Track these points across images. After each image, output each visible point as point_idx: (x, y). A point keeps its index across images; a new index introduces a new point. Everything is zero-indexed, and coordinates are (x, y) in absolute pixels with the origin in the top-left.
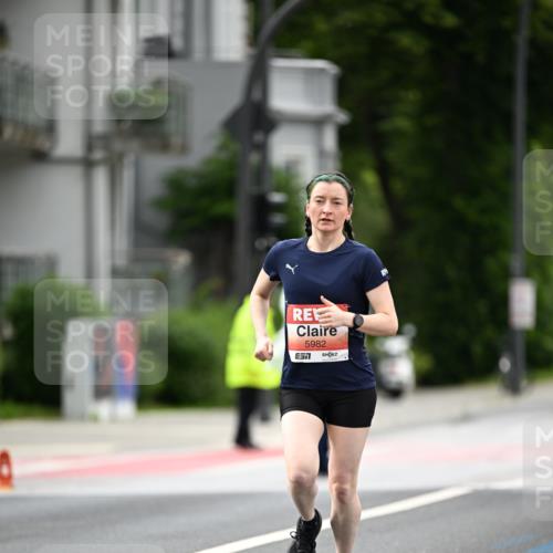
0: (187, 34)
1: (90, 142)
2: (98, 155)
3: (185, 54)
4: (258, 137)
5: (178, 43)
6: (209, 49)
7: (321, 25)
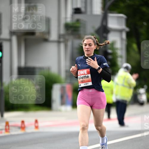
0: (86, 7)
1: (60, 36)
2: (62, 40)
3: (85, 13)
4: (105, 35)
5: (83, 10)
6: (91, 11)
7: (122, 5)
